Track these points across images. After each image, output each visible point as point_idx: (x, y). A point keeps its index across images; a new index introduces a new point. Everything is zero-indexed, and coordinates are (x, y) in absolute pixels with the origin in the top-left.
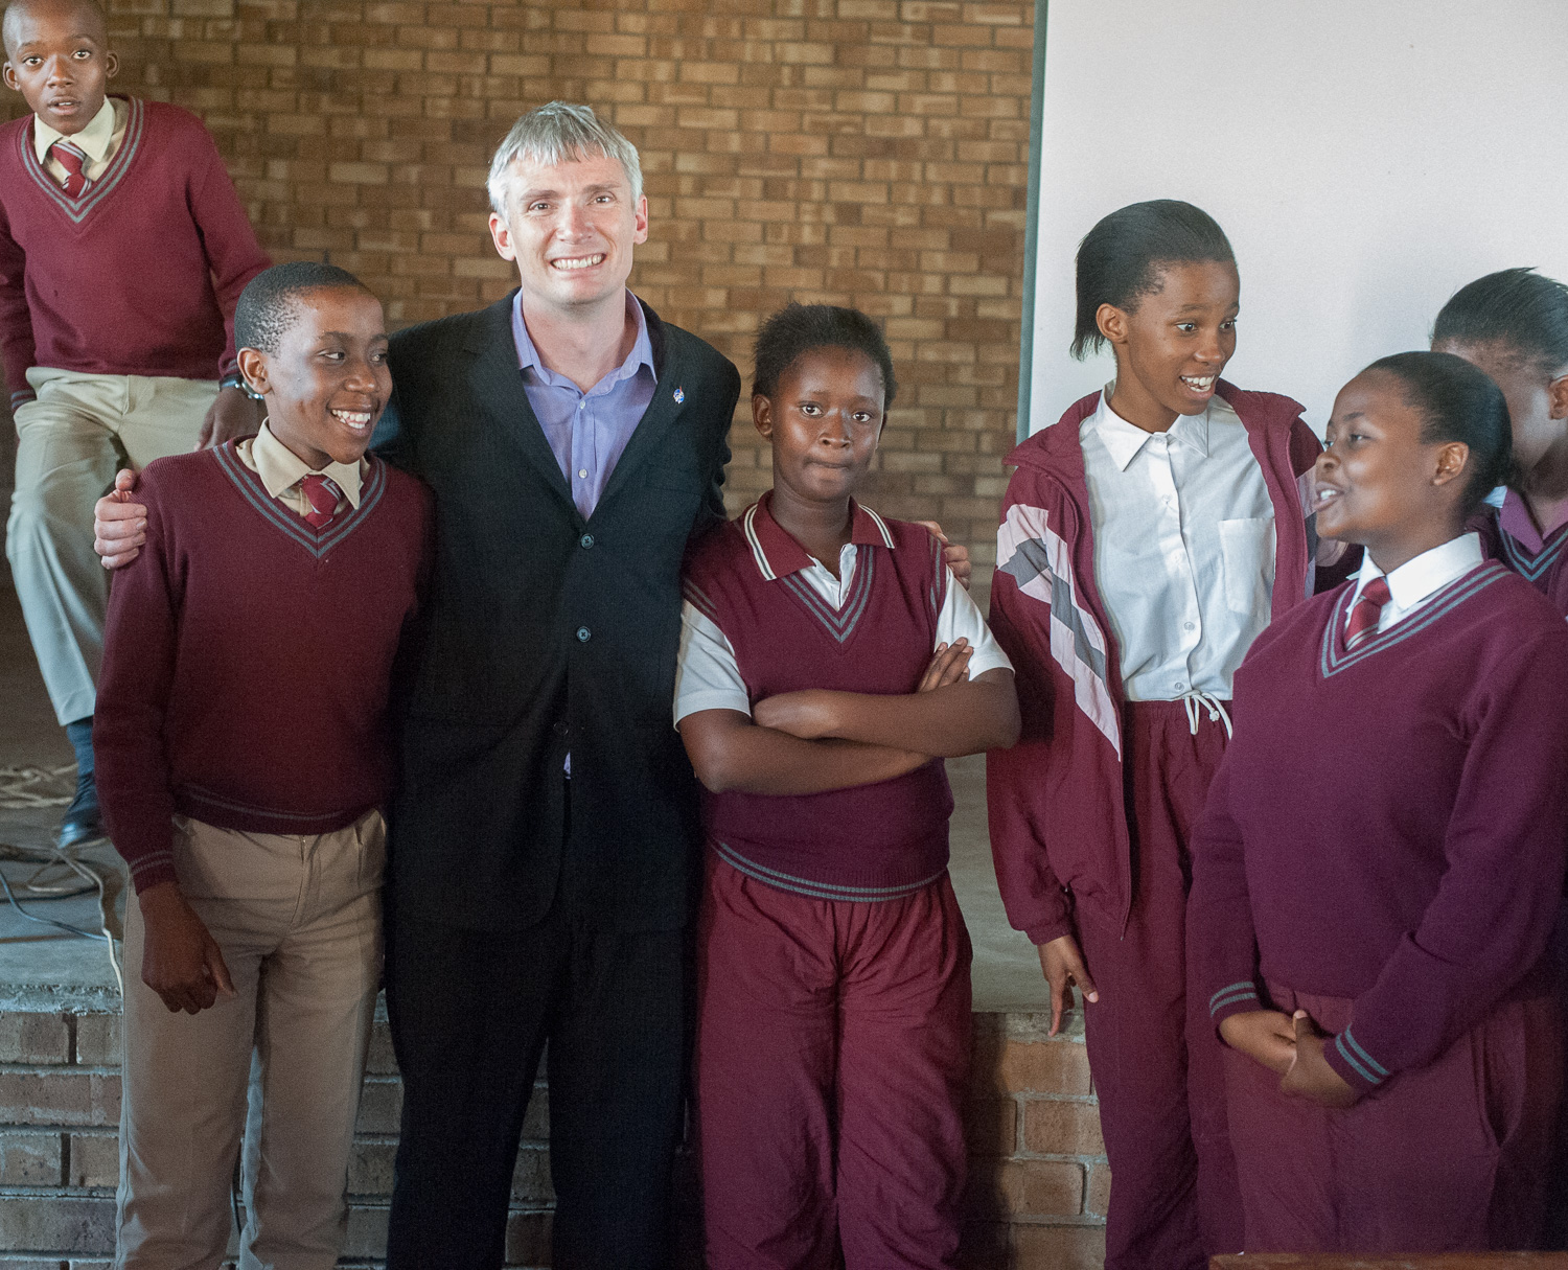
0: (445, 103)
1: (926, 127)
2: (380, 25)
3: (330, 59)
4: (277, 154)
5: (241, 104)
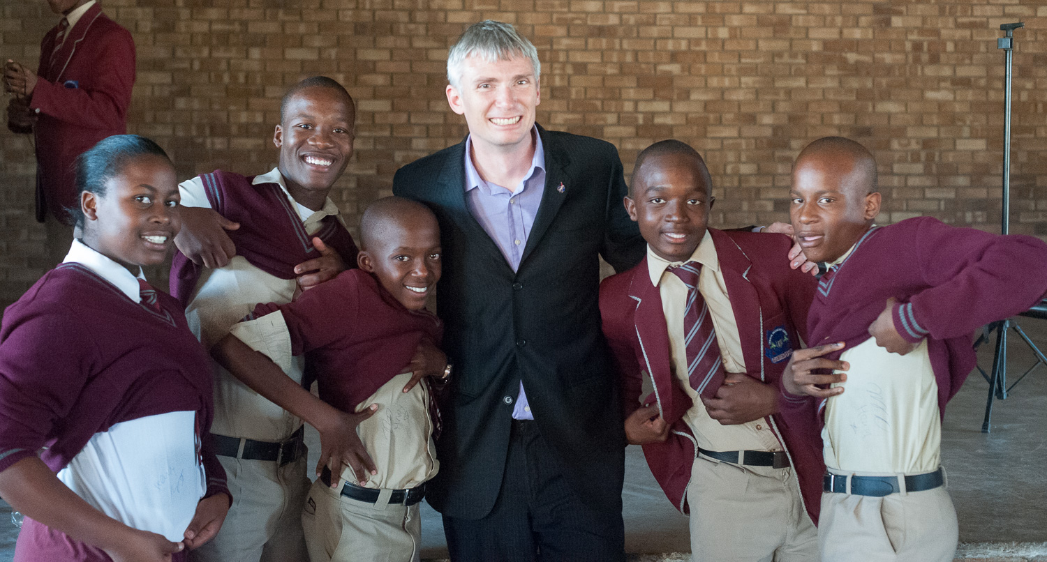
0: (350, 13)
1: (621, 19)
4: (254, 44)
5: (232, 17)
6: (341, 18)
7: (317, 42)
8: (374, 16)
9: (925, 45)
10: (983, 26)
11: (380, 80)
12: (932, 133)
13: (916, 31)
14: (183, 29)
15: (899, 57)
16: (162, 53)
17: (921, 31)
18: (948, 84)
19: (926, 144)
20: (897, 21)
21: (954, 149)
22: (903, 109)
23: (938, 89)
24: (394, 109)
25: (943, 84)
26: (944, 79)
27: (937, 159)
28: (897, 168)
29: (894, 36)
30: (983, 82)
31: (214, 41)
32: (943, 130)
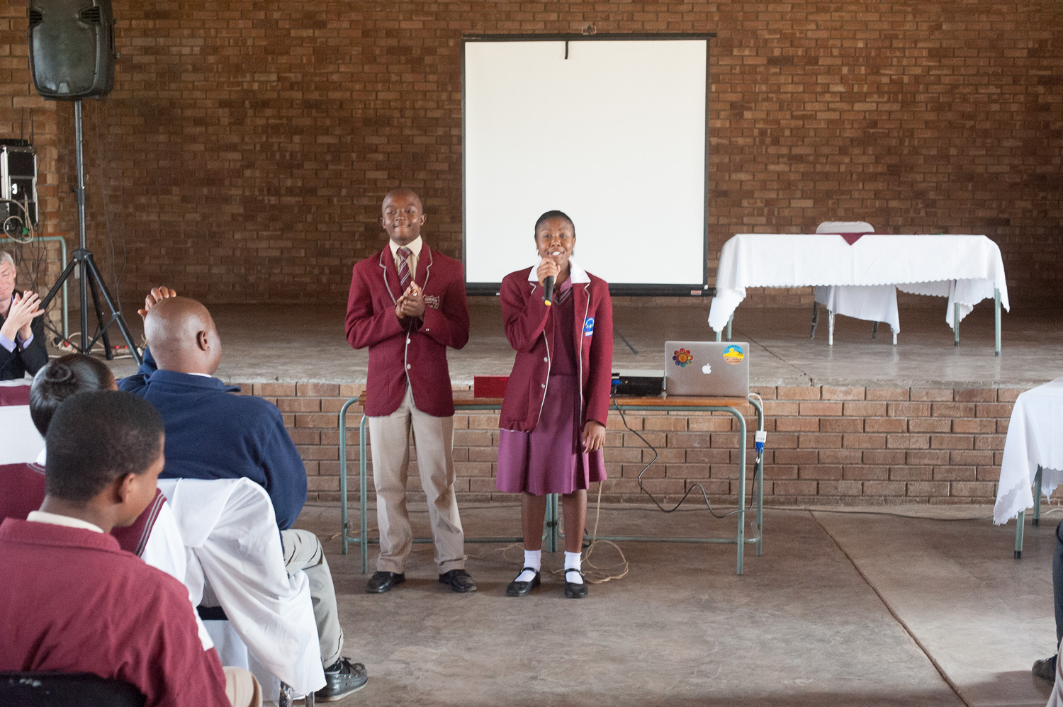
0: (360, 111)
2: (335, 82)
3: (315, 96)
4: (296, 133)
5: (282, 115)
6: (354, 115)
7: (338, 131)
8: (376, 113)
9: (769, 131)
10: (813, 117)
11: (380, 157)
12: (773, 195)
13: (762, 122)
14: (249, 124)
15: (748, 140)
16: (235, 139)
17: (766, 121)
18: (785, 160)
19: (768, 202)
20: (748, 115)
21: (789, 206)
22: (752, 177)
23: (778, 163)
24: (390, 177)
25: (781, 160)
26: (783, 156)
27: (776, 213)
28: (746, 220)
29: (745, 126)
30: (811, 158)
31: (270, 131)
32: (781, 192)
